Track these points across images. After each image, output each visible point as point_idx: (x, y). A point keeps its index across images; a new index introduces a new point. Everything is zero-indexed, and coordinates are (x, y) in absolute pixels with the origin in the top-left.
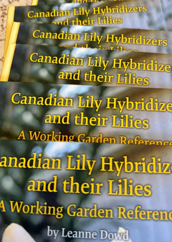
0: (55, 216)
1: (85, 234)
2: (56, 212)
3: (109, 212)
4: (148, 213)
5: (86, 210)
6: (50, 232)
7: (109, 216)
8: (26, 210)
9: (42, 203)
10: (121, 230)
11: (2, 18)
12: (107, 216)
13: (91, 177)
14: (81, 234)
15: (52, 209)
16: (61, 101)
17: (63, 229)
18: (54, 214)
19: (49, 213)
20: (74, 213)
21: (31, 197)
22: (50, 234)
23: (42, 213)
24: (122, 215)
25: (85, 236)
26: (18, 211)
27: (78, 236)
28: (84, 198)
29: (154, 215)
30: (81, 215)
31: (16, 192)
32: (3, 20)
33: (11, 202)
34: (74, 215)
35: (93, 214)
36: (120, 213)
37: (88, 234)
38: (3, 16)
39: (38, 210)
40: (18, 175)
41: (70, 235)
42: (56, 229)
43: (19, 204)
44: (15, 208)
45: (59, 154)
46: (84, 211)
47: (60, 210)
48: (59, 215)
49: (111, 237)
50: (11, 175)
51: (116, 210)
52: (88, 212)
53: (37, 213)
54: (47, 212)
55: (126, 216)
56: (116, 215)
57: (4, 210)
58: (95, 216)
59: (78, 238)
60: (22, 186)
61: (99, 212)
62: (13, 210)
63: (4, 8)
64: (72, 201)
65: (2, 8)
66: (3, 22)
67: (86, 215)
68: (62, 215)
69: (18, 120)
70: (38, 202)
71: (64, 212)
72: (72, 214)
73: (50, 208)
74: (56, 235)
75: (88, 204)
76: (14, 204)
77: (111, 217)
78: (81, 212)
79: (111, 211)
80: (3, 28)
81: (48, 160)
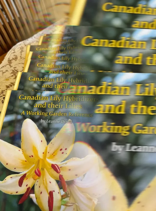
0: (44, 116)
1: (55, 121)
2: (45, 114)
3: (65, 114)
4: (80, 114)
5: (56, 113)
6: (42, 121)
7: (65, 115)
8: (33, 114)
9: (39, 111)
10: (70, 120)
11: (21, 53)
12: (64, 115)
13: (59, 102)
14: (54, 121)
15: (43, 113)
16: (49, 79)
17: (47, 120)
18: (44, 115)
19: (42, 115)
20: (52, 114)
21: (35, 109)
22: (42, 122)
23: (39, 115)
24: (70, 115)
25: (55, 122)
26: (30, 114)
27: (53, 122)
28: (56, 109)
29: (82, 115)
30: (55, 115)
31: (30, 108)
32: (21, 54)
33: (27, 111)
34: (52, 115)
35: (59, 115)
36: (69, 114)
37: (57, 121)
38: (22, 52)
39: (38, 114)
40: (31, 102)
41: (50, 122)
42: (44, 120)
43: (30, 112)
44: (28, 113)
45: (47, 95)
46: (56, 114)
47: (46, 113)
48: (46, 115)
49: (65, 122)
50: (28, 102)
51: (68, 113)
52: (57, 114)
53: (37, 115)
54: (41, 114)
55: (72, 115)
56: (68, 115)
57: (24, 114)
58: (60, 115)
59: (53, 123)
60: (32, 106)
61: (61, 114)
62: (28, 114)
63: (22, 48)
64: (51, 111)
65: (21, 48)
66: (21, 55)
67: (56, 115)
68: (47, 115)
69: (31, 86)
70: (38, 111)
71: (48, 114)
72: (51, 115)
73: (42, 113)
74: (44, 122)
75: (58, 112)
76: (28, 112)
77: (66, 115)
78: (55, 114)
79: (66, 114)
80: (21, 58)
81: (43, 97)
